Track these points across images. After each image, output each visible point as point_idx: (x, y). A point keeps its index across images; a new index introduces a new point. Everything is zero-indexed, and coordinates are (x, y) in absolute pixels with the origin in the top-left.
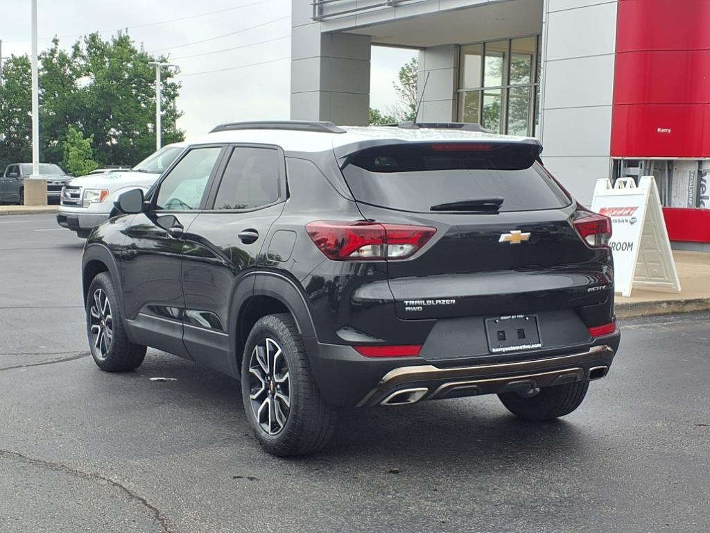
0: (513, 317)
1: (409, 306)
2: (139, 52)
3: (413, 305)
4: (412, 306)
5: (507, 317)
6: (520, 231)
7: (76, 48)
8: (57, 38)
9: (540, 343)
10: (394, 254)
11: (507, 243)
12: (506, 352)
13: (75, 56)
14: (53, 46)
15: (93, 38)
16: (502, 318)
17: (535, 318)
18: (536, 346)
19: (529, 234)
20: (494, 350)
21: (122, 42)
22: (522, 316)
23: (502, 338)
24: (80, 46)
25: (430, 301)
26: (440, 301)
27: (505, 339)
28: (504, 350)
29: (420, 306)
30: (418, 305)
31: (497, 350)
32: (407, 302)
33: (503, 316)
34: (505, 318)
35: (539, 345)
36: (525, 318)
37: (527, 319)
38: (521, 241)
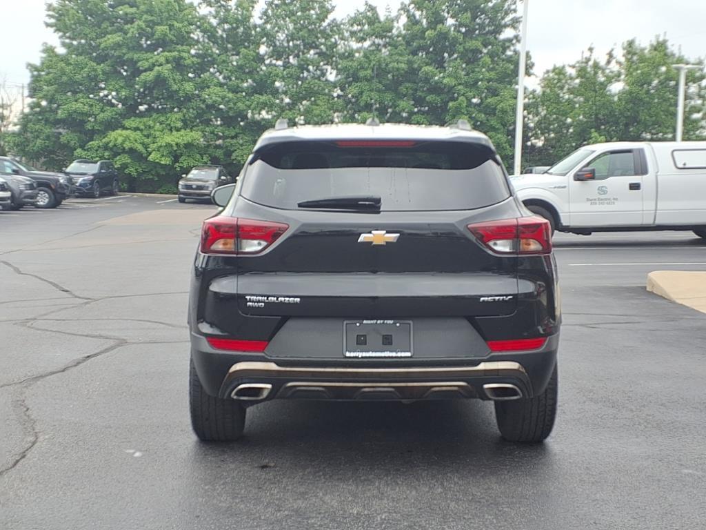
0: (379, 322)
1: (250, 301)
2: (677, 55)
3: (255, 301)
4: (253, 302)
5: (372, 322)
6: (385, 232)
7: (611, 55)
8: (592, 46)
9: (410, 351)
10: (248, 250)
11: (368, 244)
12: (362, 357)
13: (609, 62)
14: (587, 54)
15: (631, 43)
16: (365, 322)
17: (409, 324)
18: (403, 354)
19: (398, 235)
20: (348, 354)
21: (660, 47)
22: (391, 322)
23: (361, 342)
24: (614, 53)
25: (273, 298)
26: (283, 299)
27: (366, 344)
28: (360, 355)
29: (262, 302)
30: (259, 302)
31: (352, 354)
32: (248, 297)
33: (367, 319)
34: (369, 322)
35: (408, 354)
36: (395, 323)
37: (398, 325)
38: (387, 242)
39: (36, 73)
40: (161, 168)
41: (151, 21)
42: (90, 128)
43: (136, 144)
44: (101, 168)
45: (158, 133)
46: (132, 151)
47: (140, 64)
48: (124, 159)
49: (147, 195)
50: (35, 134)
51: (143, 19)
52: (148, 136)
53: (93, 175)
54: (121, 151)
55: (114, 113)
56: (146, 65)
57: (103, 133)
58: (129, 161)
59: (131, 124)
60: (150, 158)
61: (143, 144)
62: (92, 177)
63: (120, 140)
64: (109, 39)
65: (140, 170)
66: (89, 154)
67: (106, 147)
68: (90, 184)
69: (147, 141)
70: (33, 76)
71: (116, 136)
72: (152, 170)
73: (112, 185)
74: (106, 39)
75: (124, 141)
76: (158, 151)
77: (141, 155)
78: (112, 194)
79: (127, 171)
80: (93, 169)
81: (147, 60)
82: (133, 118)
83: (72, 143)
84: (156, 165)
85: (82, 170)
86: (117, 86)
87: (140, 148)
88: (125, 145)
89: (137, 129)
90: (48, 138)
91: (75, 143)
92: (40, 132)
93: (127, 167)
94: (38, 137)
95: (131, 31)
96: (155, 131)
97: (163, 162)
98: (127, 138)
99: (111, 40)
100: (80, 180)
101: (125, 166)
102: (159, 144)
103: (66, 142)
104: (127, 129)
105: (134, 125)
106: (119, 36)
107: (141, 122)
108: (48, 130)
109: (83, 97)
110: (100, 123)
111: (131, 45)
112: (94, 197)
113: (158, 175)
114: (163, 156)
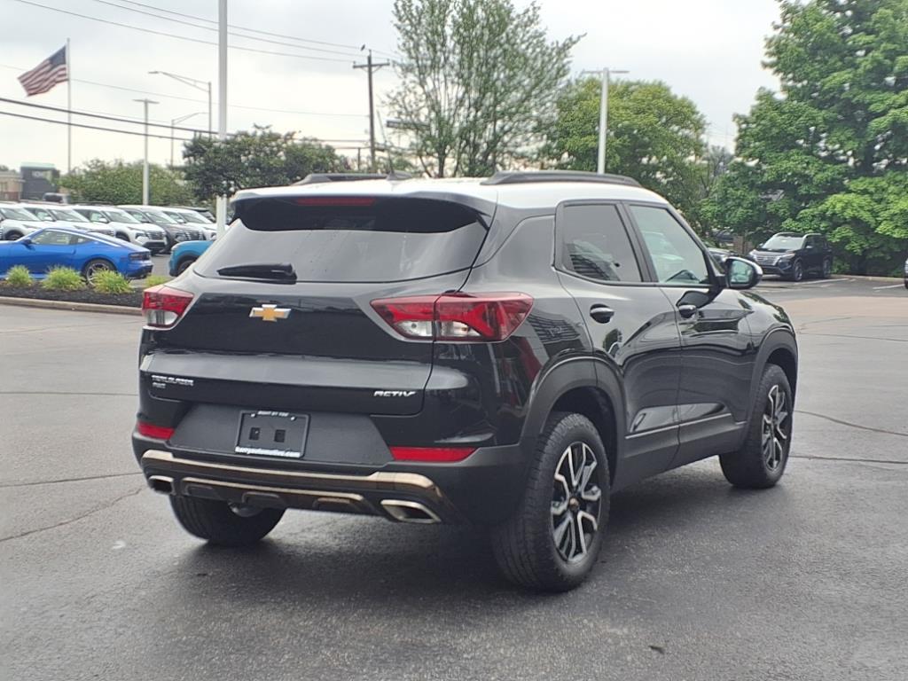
0: (274, 414)
1: (155, 381)
3: (159, 381)
4: (157, 382)
5: (267, 413)
11: (259, 320)
12: (251, 454)
16: (260, 413)
17: (305, 419)
18: (292, 454)
19: (289, 310)
20: (238, 450)
22: (286, 415)
23: (254, 436)
25: (171, 378)
26: (179, 380)
27: (257, 439)
29: (164, 383)
30: (162, 382)
31: (241, 450)
32: (153, 377)
33: (262, 410)
34: (264, 413)
35: (297, 455)
36: (290, 417)
37: (293, 418)
38: (278, 319)
39: (744, 126)
40: (896, 243)
41: (890, 50)
42: (804, 192)
43: (862, 212)
44: (807, 243)
45: (892, 197)
46: (856, 221)
47: (872, 107)
48: (846, 231)
49: (870, 278)
50: (737, 201)
51: (882, 48)
52: (879, 201)
53: (794, 252)
54: (842, 221)
55: (837, 172)
56: (881, 107)
57: (820, 198)
58: (851, 234)
59: (857, 186)
60: (879, 230)
61: (871, 211)
62: (793, 255)
63: (839, 206)
64: (834, 77)
65: (866, 246)
66: (800, 225)
67: (823, 217)
68: (789, 263)
69: (877, 207)
70: (740, 130)
71: (835, 202)
72: (882, 246)
73: (822, 265)
74: (830, 78)
75: (844, 209)
76: (891, 220)
77: (867, 224)
78: (821, 276)
79: (848, 247)
80: (796, 244)
81: (882, 101)
82: (861, 178)
83: (781, 212)
84: (887, 239)
85: (782, 245)
86: (843, 138)
87: (866, 216)
88: (845, 214)
89: (865, 192)
90: (753, 205)
91: (785, 212)
92: (742, 198)
93: (849, 242)
94: (739, 205)
95: (863, 64)
96: (889, 194)
97: (895, 236)
98: (848, 204)
99: (838, 79)
100: (777, 258)
101: (846, 240)
102: (892, 211)
103: (773, 210)
104: (850, 192)
105: (861, 187)
106: (849, 73)
107: (871, 183)
108: (751, 196)
109: (798, 154)
110: (817, 185)
111: (863, 84)
112: (793, 280)
113: (891, 252)
114: (897, 227)
